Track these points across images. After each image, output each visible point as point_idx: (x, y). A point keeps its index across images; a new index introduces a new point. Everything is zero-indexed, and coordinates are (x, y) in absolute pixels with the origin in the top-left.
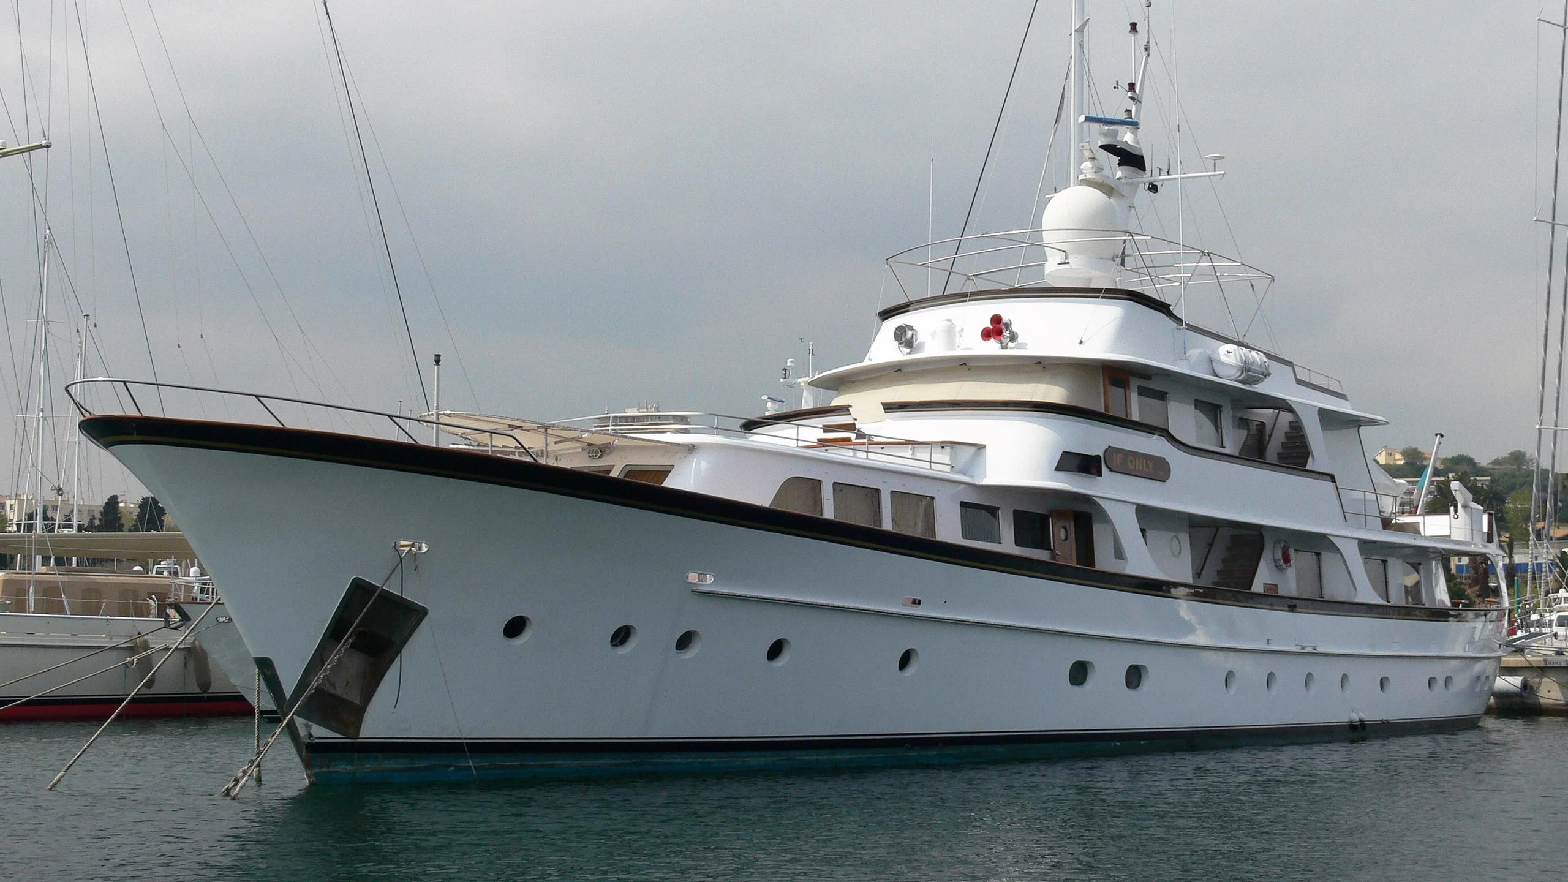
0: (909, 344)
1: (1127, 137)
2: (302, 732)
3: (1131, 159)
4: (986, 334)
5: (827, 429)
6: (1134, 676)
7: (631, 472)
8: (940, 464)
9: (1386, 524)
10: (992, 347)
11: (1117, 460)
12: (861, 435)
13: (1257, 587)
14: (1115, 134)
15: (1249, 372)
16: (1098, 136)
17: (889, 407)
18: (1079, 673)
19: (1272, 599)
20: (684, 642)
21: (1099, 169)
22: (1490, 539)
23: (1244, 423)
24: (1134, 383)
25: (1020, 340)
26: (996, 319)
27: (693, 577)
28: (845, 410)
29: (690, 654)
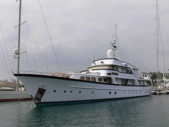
0: (95, 64)
1: (115, 45)
2: (35, 102)
3: (115, 47)
4: (101, 63)
5: (87, 72)
6: (115, 93)
7: (67, 77)
8: (96, 75)
9: (141, 78)
10: (102, 64)
11: (113, 73)
12: (90, 72)
13: (128, 84)
14: (113, 45)
15: (126, 65)
16: (112, 45)
17: (92, 70)
18: (110, 93)
19: (129, 85)
20: (71, 92)
21: (112, 48)
22: (150, 79)
23: (126, 70)
24: (115, 67)
25: (104, 63)
26: (102, 61)
27: (71, 86)
28: (89, 70)
29: (72, 93)
